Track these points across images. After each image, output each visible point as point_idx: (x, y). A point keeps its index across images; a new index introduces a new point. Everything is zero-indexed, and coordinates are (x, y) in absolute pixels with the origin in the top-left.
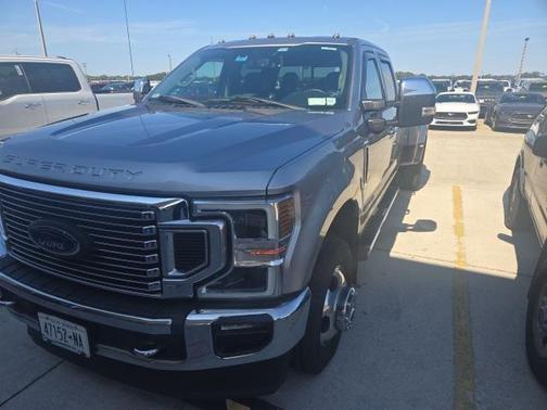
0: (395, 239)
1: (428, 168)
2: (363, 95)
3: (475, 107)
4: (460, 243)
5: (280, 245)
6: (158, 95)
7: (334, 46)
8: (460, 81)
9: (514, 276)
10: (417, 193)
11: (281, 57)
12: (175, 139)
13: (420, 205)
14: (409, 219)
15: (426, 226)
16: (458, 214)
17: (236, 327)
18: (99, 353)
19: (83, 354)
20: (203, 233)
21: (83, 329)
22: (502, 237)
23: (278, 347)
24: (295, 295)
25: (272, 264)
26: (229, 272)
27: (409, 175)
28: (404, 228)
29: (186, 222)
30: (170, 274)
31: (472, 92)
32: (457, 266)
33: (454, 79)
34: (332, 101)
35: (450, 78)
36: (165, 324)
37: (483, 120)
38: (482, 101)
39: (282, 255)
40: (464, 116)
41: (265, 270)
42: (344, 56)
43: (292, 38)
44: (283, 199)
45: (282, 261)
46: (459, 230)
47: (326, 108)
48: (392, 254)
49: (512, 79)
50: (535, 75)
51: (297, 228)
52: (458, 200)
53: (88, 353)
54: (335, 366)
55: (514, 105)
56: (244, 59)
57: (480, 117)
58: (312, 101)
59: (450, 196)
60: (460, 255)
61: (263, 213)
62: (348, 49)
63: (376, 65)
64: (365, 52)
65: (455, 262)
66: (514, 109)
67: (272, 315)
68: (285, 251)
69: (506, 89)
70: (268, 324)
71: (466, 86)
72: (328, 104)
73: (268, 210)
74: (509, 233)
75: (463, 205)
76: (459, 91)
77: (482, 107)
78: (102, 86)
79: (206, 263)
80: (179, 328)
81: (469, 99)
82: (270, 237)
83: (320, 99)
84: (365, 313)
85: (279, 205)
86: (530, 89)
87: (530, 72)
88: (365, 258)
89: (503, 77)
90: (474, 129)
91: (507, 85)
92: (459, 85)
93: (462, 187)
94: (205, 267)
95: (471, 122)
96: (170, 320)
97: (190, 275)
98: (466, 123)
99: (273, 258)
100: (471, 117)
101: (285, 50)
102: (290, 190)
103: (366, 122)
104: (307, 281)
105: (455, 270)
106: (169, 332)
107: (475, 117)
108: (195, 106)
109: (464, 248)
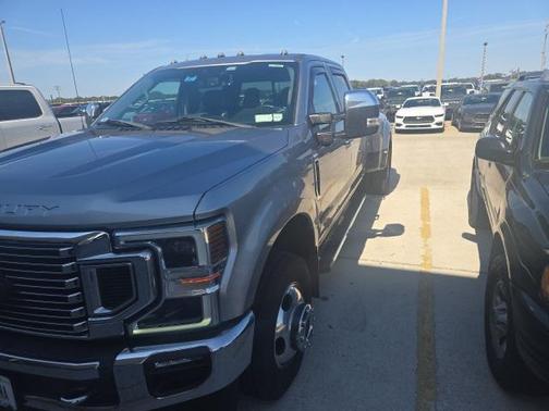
0: (364, 246)
1: (398, 172)
2: (311, 110)
3: (440, 110)
4: (426, 245)
5: (215, 270)
6: (106, 119)
7: (280, 63)
8: (428, 86)
9: (476, 275)
10: (387, 197)
11: (231, 76)
12: (99, 169)
13: (390, 209)
14: (378, 225)
15: (395, 230)
16: (425, 216)
17: (173, 363)
18: (28, 404)
19: (10, 407)
20: (128, 266)
21: (8, 380)
22: (466, 236)
23: (219, 380)
24: (237, 321)
25: (208, 291)
26: (160, 305)
27: (376, 181)
28: (373, 234)
29: (110, 255)
30: (96, 312)
31: (438, 97)
32: (423, 269)
33: (422, 84)
34: (278, 117)
35: (419, 83)
36: (92, 367)
37: (450, 122)
38: (446, 104)
39: (217, 281)
40: (430, 119)
41: (199, 299)
42: (292, 72)
43: (242, 57)
44: (212, 223)
45: (217, 287)
46: (426, 232)
47: (273, 124)
48: (361, 262)
49: (476, 81)
50: (498, 76)
51: (233, 252)
52: (425, 202)
53: (13, 404)
54: (296, 388)
55: (477, 106)
56: (194, 79)
57: (446, 119)
58: (260, 118)
59: (418, 198)
60: (426, 258)
61: (191, 240)
62: (295, 66)
63: (328, 79)
64: (312, 67)
65: (421, 265)
66: (477, 110)
67: (210, 346)
68: (221, 277)
69: (468, 91)
70: (205, 356)
71: (433, 89)
72: (275, 120)
73: (196, 236)
74: (472, 231)
75: (431, 207)
76: (426, 95)
77: (448, 111)
78: (73, 108)
79: (134, 298)
80: (108, 369)
81: (435, 103)
82: (201, 264)
83: (267, 116)
84: (330, 327)
85: (209, 230)
86: (491, 91)
87: (493, 73)
88: (328, 270)
89: (468, 80)
90: (441, 130)
91: (470, 87)
92: (427, 90)
93: (430, 189)
94: (134, 302)
95: (437, 124)
96: (98, 363)
97: (118, 312)
98: (434, 126)
99: (207, 285)
100: (437, 120)
101: (234, 68)
102: (221, 213)
103: (315, 136)
104: (249, 305)
105: (421, 274)
106: (97, 377)
107: (441, 119)
108: (140, 129)
109: (431, 250)
